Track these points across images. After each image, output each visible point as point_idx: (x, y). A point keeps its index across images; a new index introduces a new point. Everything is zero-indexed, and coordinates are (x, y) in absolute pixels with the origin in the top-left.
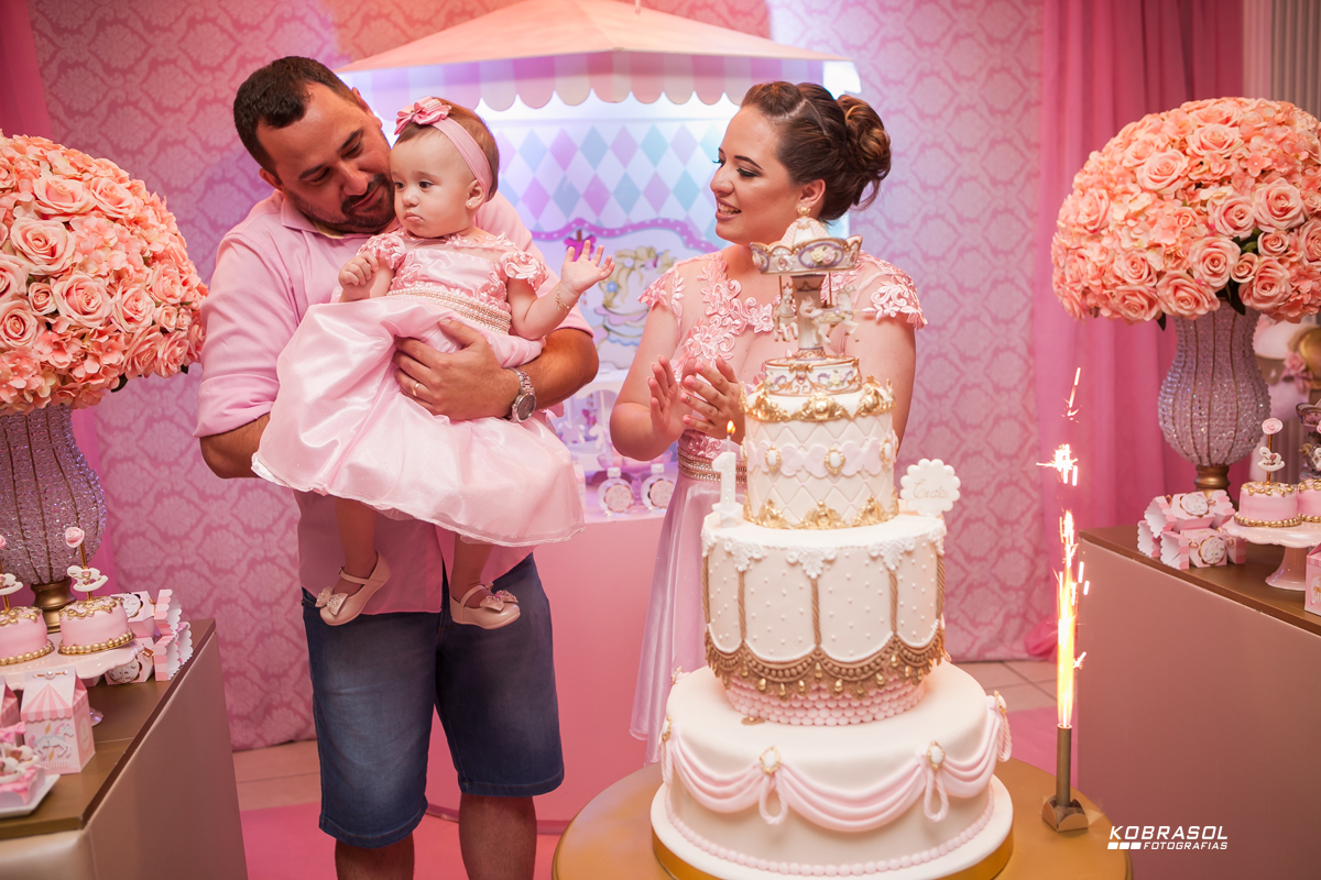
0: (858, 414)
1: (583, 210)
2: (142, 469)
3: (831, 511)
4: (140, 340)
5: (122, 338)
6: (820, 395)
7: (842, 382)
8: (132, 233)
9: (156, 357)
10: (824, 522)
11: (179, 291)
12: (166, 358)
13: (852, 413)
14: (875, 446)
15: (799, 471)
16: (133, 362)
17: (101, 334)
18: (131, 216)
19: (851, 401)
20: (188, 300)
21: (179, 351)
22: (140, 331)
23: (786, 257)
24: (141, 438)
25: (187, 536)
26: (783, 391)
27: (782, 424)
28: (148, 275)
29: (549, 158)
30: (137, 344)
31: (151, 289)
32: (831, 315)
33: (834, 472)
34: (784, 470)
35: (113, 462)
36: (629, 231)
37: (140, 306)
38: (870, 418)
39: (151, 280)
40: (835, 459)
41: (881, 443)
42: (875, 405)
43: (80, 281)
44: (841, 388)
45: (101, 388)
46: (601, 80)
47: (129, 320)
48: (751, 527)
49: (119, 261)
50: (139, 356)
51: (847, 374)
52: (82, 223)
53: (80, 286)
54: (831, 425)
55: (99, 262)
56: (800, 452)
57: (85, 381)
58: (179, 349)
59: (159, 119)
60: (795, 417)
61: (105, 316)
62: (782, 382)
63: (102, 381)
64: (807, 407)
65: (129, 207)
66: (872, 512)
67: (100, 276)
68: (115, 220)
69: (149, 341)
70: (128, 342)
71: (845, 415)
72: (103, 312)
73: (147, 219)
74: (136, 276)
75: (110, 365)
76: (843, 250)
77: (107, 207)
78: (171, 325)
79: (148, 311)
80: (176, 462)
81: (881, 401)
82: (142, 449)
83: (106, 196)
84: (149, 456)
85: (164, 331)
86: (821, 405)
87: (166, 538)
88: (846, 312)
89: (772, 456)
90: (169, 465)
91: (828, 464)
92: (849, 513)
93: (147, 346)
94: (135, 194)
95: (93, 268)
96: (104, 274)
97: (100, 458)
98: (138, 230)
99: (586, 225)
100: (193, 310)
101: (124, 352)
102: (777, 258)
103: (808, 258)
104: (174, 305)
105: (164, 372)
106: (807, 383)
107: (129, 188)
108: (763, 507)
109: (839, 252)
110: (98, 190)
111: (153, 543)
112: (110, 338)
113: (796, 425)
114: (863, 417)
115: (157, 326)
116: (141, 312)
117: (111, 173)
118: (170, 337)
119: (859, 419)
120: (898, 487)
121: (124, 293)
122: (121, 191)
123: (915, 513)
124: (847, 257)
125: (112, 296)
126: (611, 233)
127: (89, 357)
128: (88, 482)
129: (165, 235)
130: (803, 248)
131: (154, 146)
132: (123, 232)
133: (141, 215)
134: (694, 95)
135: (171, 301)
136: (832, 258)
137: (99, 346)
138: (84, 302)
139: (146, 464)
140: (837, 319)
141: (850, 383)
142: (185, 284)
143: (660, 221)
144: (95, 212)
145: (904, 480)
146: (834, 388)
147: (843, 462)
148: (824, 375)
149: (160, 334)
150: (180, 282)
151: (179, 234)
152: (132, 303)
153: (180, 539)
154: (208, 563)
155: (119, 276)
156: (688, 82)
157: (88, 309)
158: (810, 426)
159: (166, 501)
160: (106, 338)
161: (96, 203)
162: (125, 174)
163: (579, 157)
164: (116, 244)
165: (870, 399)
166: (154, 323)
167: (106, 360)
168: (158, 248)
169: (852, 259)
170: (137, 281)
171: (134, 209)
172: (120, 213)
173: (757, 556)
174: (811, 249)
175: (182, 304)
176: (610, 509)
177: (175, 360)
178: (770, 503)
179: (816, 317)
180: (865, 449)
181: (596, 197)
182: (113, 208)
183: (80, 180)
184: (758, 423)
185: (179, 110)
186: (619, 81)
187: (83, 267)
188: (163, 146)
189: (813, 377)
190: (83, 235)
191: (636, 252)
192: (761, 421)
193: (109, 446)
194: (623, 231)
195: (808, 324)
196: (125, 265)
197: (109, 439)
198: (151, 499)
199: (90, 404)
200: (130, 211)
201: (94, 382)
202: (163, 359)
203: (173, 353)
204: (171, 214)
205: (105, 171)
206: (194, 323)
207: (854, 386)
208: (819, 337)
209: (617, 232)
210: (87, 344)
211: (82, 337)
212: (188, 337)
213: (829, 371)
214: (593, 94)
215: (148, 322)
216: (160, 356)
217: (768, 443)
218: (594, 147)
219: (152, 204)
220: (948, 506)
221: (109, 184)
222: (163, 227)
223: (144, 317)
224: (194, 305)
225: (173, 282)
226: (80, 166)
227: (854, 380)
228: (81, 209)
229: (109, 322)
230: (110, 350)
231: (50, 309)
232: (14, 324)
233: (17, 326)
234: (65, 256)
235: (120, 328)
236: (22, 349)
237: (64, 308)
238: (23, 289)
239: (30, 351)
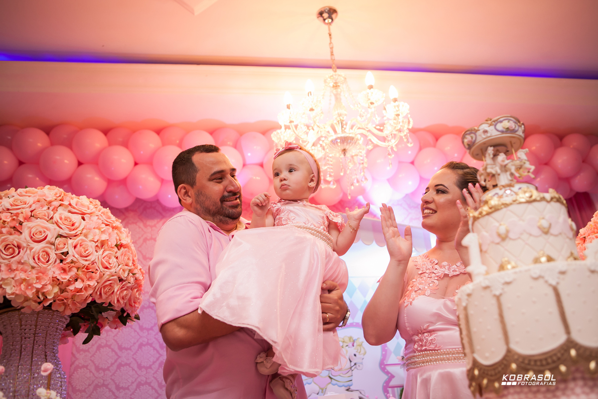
4: (107, 278)
5: (98, 274)
9: (113, 291)
15: (521, 234)
17: (88, 269)
18: (114, 225)
20: (134, 272)
22: (108, 273)
23: (487, 129)
27: (504, 210)
30: (105, 280)
33: (546, 232)
34: (511, 235)
37: (111, 261)
40: (545, 224)
43: (83, 241)
52: (89, 219)
53: (82, 244)
55: (94, 235)
56: (521, 223)
61: (92, 260)
65: (113, 221)
67: (93, 241)
68: (105, 224)
69: (111, 280)
70: (100, 277)
72: (92, 258)
75: (89, 286)
78: (125, 277)
79: (114, 266)
83: (104, 214)
85: (120, 278)
89: (502, 230)
91: (540, 227)
93: (110, 282)
95: (91, 237)
96: (96, 240)
98: (116, 231)
100: (136, 278)
101: (98, 282)
102: (481, 131)
103: (500, 126)
112: (92, 272)
116: (110, 264)
121: (103, 252)
125: (97, 252)
127: (79, 280)
130: (497, 121)
136: (513, 126)
138: (82, 251)
147: (550, 226)
152: (107, 258)
155: (103, 243)
157: (84, 255)
166: (116, 272)
167: (87, 283)
168: (124, 242)
173: (508, 280)
174: (501, 122)
180: (560, 221)
187: (86, 235)
190: (89, 223)
210: (79, 272)
216: (116, 290)
223: (112, 268)
229: (93, 264)
230: (90, 279)
231: (65, 250)
232: (44, 255)
233: (46, 256)
234: (79, 229)
235: (98, 269)
236: (45, 268)
237: (71, 251)
238: (53, 240)
239: (49, 270)
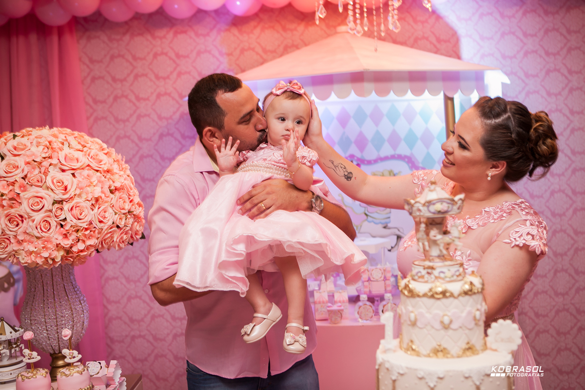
0: (459, 295)
1: (354, 150)
2: (122, 283)
3: (445, 349)
4: (106, 232)
5: (97, 231)
6: (438, 284)
7: (453, 276)
8: (105, 178)
9: (113, 241)
10: (440, 354)
11: (127, 206)
12: (118, 241)
13: (456, 294)
14: (469, 313)
15: (426, 325)
16: (102, 242)
17: (86, 229)
18: (105, 169)
19: (455, 287)
20: (132, 210)
21: (125, 237)
22: (106, 227)
23: (421, 208)
24: (122, 267)
25: (142, 320)
26: (420, 280)
27: (418, 299)
28: (112, 199)
29: (335, 122)
30: (104, 234)
31: (113, 206)
32: (447, 239)
33: (446, 327)
34: (419, 324)
35: (107, 279)
36: (379, 161)
37: (107, 215)
38: (467, 297)
39: (114, 202)
40: (446, 320)
41: (474, 311)
42: (471, 290)
43: (77, 203)
44: (452, 279)
45: (85, 257)
46: (358, 85)
47: (101, 222)
48: (401, 353)
49: (97, 192)
50: (105, 240)
51: (456, 272)
52: (81, 174)
53: (78, 205)
54: (444, 301)
55: (87, 193)
56: (428, 316)
57: (78, 253)
58: (125, 236)
59: (137, 104)
60: (425, 295)
61: (89, 220)
62: (419, 274)
63: (86, 253)
64: (431, 290)
65: (105, 164)
66: (470, 349)
67: (88, 200)
68: (97, 171)
69: (110, 232)
70: (99, 233)
71: (452, 295)
72: (88, 219)
73: (113, 170)
74: (106, 199)
75: (90, 245)
76: (453, 205)
77: (94, 165)
78: (122, 224)
79: (111, 217)
80: (139, 281)
81: (473, 288)
82: (122, 273)
83: (94, 159)
84: (125, 277)
85: (118, 227)
86: (440, 290)
87: (132, 320)
88: (455, 237)
89: (412, 316)
90: (135, 282)
91: (442, 322)
92: (455, 349)
93: (109, 235)
94: (110, 156)
95: (84, 196)
96: (90, 199)
97: (101, 277)
98: (108, 176)
99: (356, 158)
100: (134, 215)
101: (98, 238)
102: (416, 208)
103: (433, 208)
104: (124, 214)
105: (117, 248)
106: (432, 276)
107: (106, 154)
108: (408, 344)
109: (450, 206)
110: (90, 156)
111: (125, 323)
112: (91, 231)
113: (425, 300)
114: (463, 296)
115: (115, 225)
116: (107, 218)
117: (98, 147)
118: (121, 230)
119: (460, 298)
120: (486, 335)
121: (99, 208)
122: (102, 156)
123: (495, 350)
124: (455, 207)
125: (93, 210)
126: (369, 162)
127: (80, 241)
128: (80, 302)
129: (123, 177)
130: (429, 203)
131: (134, 118)
132: (100, 177)
133: (110, 168)
134: (409, 91)
135: (123, 211)
136: (445, 209)
137: (85, 235)
138: (79, 214)
139: (124, 281)
140: (450, 241)
141: (457, 276)
142: (131, 202)
143: (396, 156)
144: (88, 168)
145: (489, 331)
146: (448, 279)
147: (451, 322)
148: (442, 272)
149: (116, 229)
150: (128, 201)
151: (131, 175)
152: (102, 213)
153: (139, 321)
154: (152, 334)
155: (97, 200)
156: (407, 85)
157: (80, 217)
158: (432, 301)
159: (133, 301)
160: (89, 231)
161: (87, 163)
162: (105, 146)
163: (352, 122)
164: (96, 184)
165: (467, 287)
166: (113, 223)
167: (89, 243)
168: (118, 185)
169: (458, 209)
170: (106, 202)
171: (107, 165)
172: (100, 168)
173: (402, 372)
174: (434, 204)
175: (129, 212)
176: (360, 318)
177: (123, 242)
178: (412, 341)
179: (439, 240)
180: (464, 314)
181: (361, 142)
182: (97, 165)
183: (82, 151)
184: (405, 297)
185: (148, 99)
186: (367, 86)
187: (80, 195)
188: (139, 117)
189: (436, 273)
190: (81, 180)
191: (383, 173)
192: (407, 296)
193: (105, 271)
194: (376, 161)
195: (435, 243)
196: (100, 194)
197: (106, 267)
198: (125, 300)
199: (81, 264)
200: (106, 166)
201: (82, 254)
202: (116, 241)
203: (122, 238)
204: (127, 165)
205: (95, 145)
206: (135, 221)
207: (460, 278)
208: (441, 251)
209: (373, 162)
210: (80, 234)
211: (77, 231)
212: (131, 229)
213: (445, 270)
214: (353, 92)
215: (110, 223)
216: (115, 240)
217: (410, 308)
218: (360, 116)
219: (118, 161)
220: (515, 348)
221: (96, 153)
222: (122, 173)
223: (108, 220)
224: (135, 213)
225: (124, 202)
226: (83, 143)
227: (460, 275)
228: (81, 166)
229: (91, 223)
230: (90, 237)
231: (62, 217)
232: (45, 225)
233: (47, 226)
234: (71, 191)
235: (96, 226)
236: (48, 237)
237: (69, 217)
238: (50, 207)
239: (52, 238)
